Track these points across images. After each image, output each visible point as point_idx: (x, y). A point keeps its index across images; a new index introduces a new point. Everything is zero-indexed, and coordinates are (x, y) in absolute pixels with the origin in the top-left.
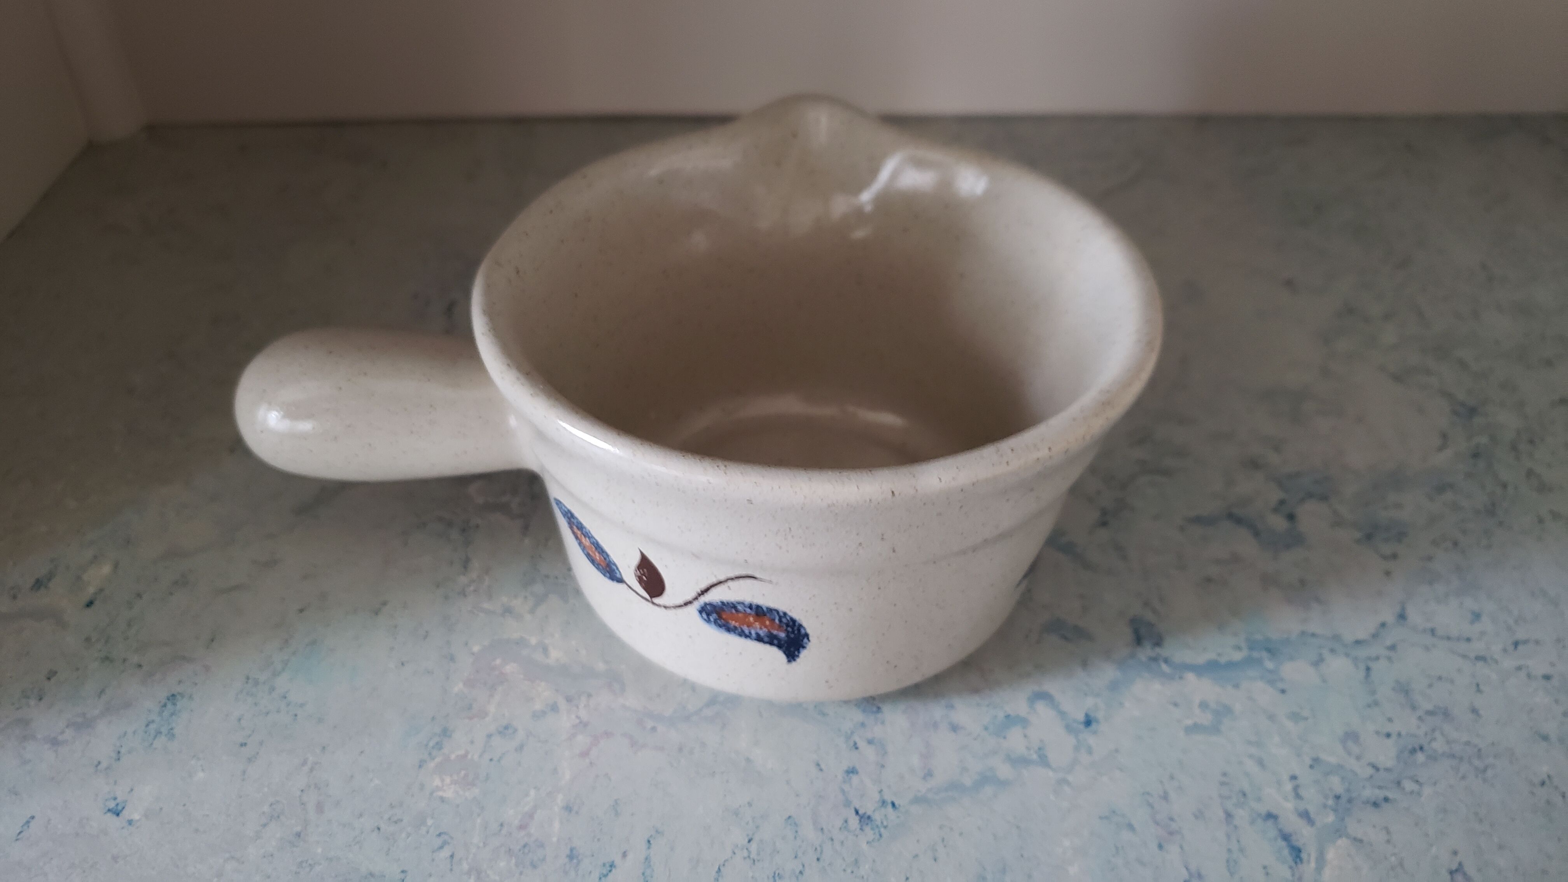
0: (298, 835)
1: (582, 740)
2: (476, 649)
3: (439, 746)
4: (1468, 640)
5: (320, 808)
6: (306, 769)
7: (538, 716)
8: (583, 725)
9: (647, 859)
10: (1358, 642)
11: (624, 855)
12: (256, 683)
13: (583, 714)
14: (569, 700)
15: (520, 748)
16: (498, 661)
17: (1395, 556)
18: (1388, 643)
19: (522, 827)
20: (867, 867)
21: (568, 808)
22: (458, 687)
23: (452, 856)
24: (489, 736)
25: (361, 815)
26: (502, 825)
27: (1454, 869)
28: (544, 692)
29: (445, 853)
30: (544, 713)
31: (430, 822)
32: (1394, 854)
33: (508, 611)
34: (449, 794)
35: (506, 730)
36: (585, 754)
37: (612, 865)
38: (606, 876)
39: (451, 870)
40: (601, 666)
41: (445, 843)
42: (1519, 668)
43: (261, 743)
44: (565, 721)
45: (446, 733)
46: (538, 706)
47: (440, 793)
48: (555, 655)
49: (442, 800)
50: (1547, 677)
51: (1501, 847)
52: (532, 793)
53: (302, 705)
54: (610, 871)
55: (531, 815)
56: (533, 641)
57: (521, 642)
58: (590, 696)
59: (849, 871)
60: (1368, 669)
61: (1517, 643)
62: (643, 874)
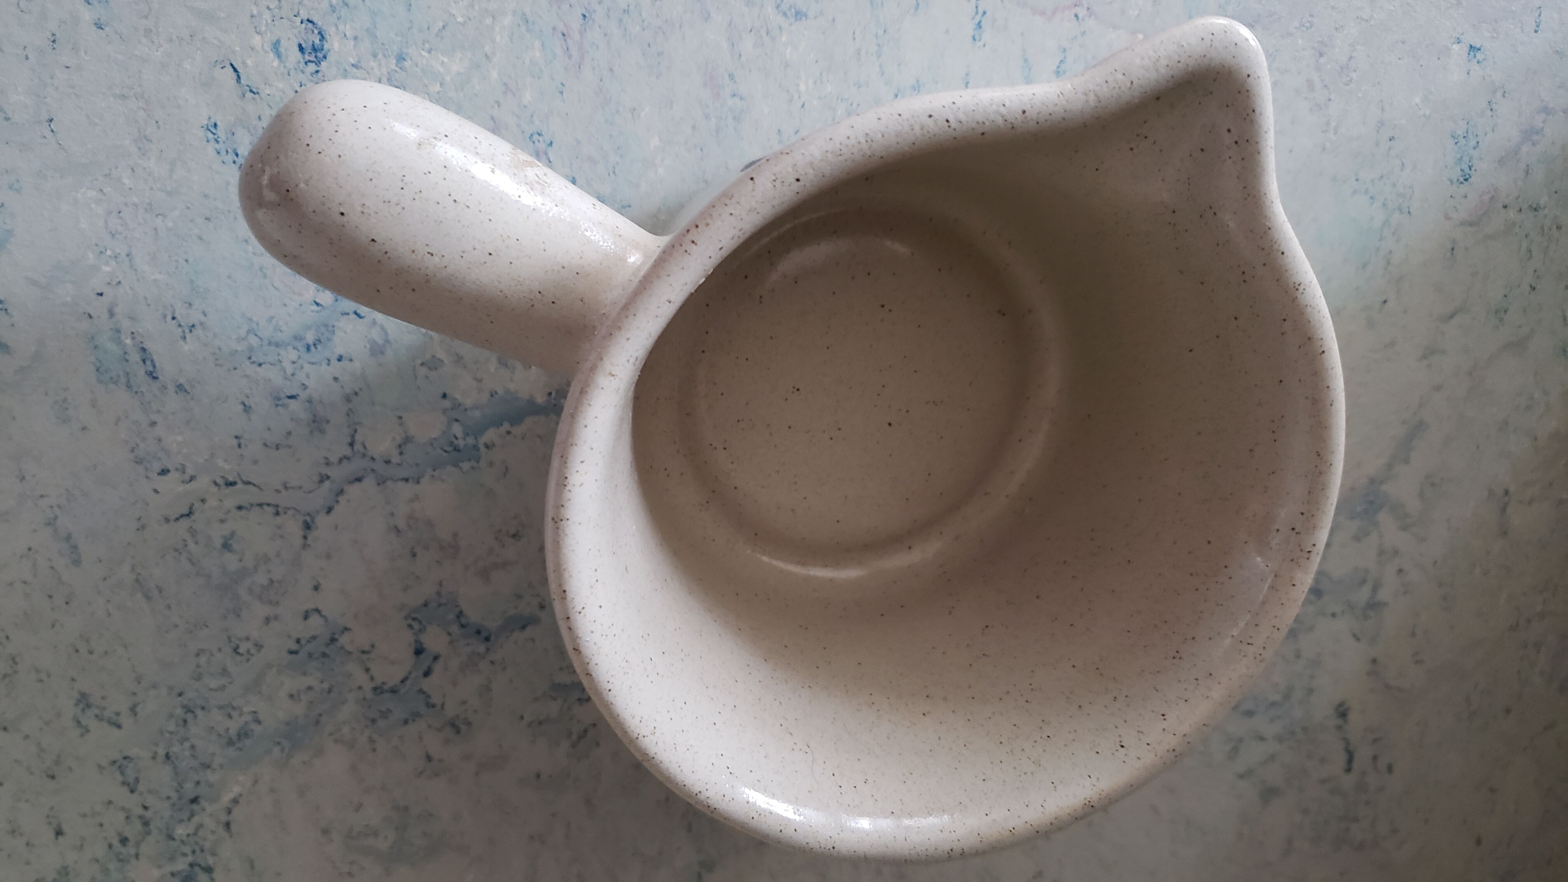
0: (1321, 54)
4: (240, 508)
5: (1311, 85)
6: (1333, 124)
10: (359, 480)
12: (1400, 209)
18: (327, 484)
20: (839, 113)
42: (192, 478)
43: (1377, 144)
50: (164, 472)
53: (1355, 192)
54: (1058, 67)
59: (855, 105)
60: (351, 444)
61: (189, 515)
62: (1030, 69)
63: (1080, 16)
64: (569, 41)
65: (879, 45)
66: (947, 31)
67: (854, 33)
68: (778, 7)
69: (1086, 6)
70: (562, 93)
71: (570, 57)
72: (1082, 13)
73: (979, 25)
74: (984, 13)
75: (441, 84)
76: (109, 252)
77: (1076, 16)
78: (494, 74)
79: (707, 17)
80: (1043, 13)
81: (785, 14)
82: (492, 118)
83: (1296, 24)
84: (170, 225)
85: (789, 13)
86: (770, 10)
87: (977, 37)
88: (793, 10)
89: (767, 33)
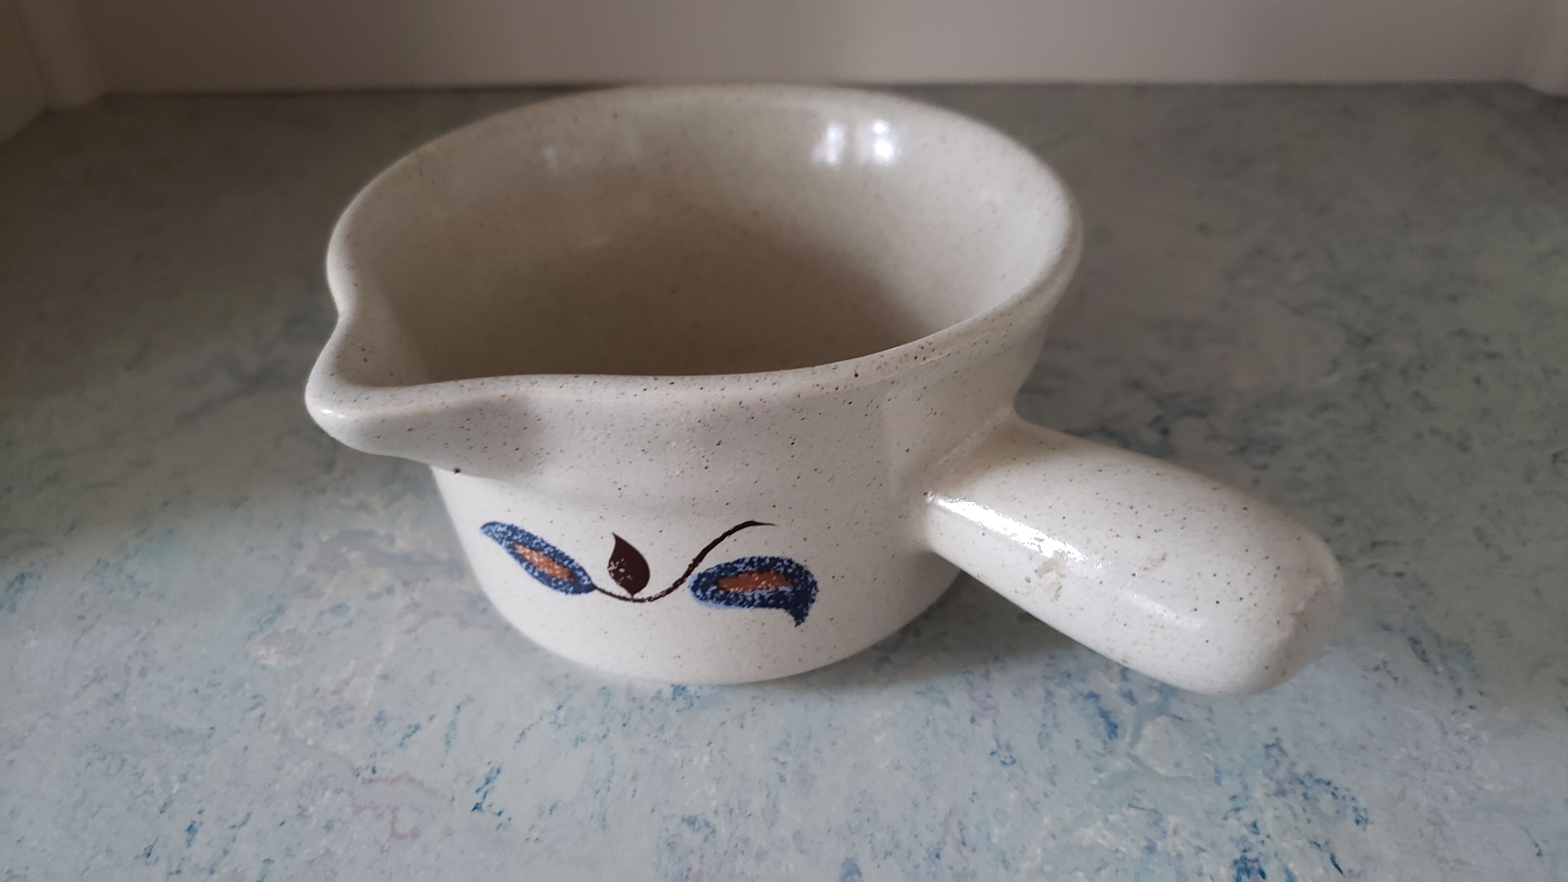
0: (117, 696)
1: (411, 618)
2: (325, 538)
3: (271, 621)
5: (143, 673)
6: (137, 639)
7: (371, 597)
8: (415, 605)
9: (453, 723)
11: (432, 718)
12: (107, 565)
13: (417, 596)
14: (406, 583)
15: (350, 624)
16: (344, 550)
17: (1265, 467)
19: (336, 692)
20: (672, 732)
21: (385, 677)
22: (300, 571)
23: (262, 716)
24: (322, 613)
25: (182, 679)
26: (317, 690)
27: (1270, 743)
28: (383, 576)
29: (257, 713)
30: (378, 595)
31: (247, 686)
32: (1212, 731)
33: (363, 506)
34: (271, 662)
35: (339, 608)
36: (410, 631)
37: (417, 727)
38: (409, 736)
39: (259, 728)
40: (444, 556)
41: (258, 705)
42: (1372, 566)
43: (99, 617)
44: (398, 602)
45: (280, 610)
46: (374, 589)
47: (264, 662)
48: (401, 545)
49: (264, 667)
50: (1400, 575)
51: (1322, 724)
52: (353, 663)
53: (147, 585)
54: (414, 732)
55: (346, 682)
56: (382, 532)
57: (369, 534)
58: (428, 580)
59: (653, 735)
61: (1374, 545)
62: (447, 735)
63: (370, 770)
64: (958, 836)
65: (609, 781)
66: (527, 781)
67: (633, 796)
68: (714, 832)
69: (359, 778)
70: (974, 794)
71: (960, 823)
72: (367, 774)
73: (487, 782)
74: (478, 791)
75: (1107, 820)
76: (1467, 738)
77: (374, 771)
78: (1047, 820)
79: (797, 835)
80: (411, 780)
81: (707, 824)
82: (1054, 783)
83: (129, 725)
84: (1403, 749)
85: (702, 824)
86: (723, 830)
87: (495, 771)
88: (697, 826)
89: (731, 811)
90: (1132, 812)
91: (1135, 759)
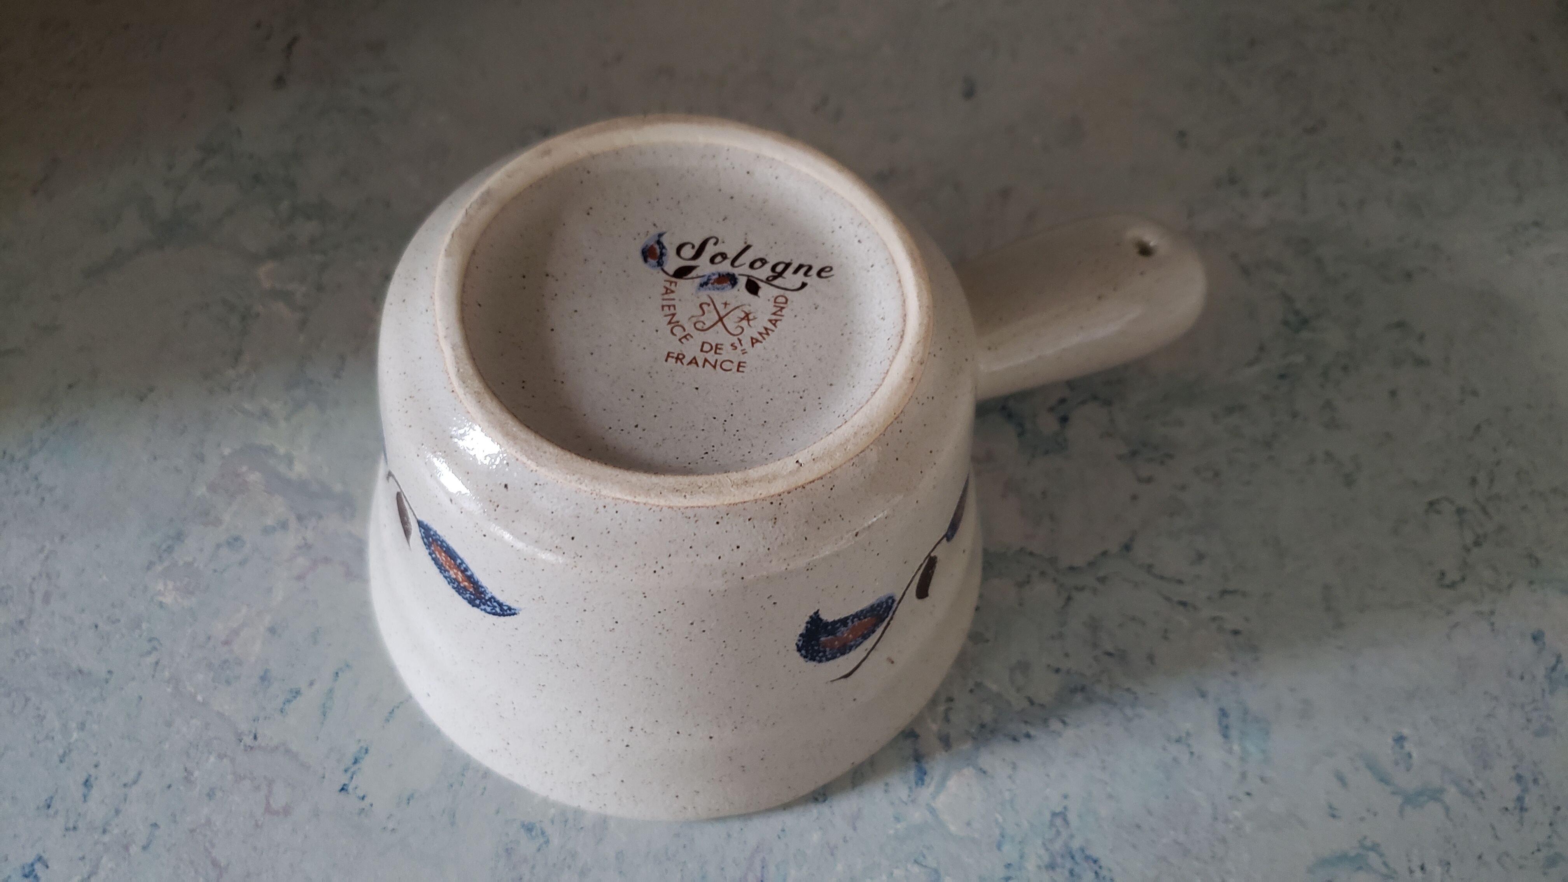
0: (21, 622)
1: (302, 561)
2: (227, 451)
3: (170, 549)
4: (1180, 582)
5: (47, 598)
6: (42, 556)
7: (267, 531)
8: (306, 547)
9: (331, 691)
10: (1072, 568)
11: (311, 684)
12: (12, 459)
13: (310, 535)
14: (300, 518)
15: (242, 563)
16: (244, 469)
18: (1101, 574)
19: (226, 643)
21: (272, 630)
22: (201, 490)
23: (157, 663)
24: (218, 546)
25: (83, 611)
26: (209, 638)
27: (1057, 811)
28: (279, 507)
29: (151, 659)
30: (274, 529)
31: (144, 626)
32: (1009, 790)
33: (265, 414)
34: (168, 600)
35: (235, 542)
36: (300, 577)
37: (297, 693)
38: (289, 701)
39: (153, 676)
40: (338, 488)
41: (155, 648)
42: (1214, 619)
43: (5, 523)
44: (290, 540)
45: (179, 537)
46: (269, 522)
47: (161, 598)
48: (299, 469)
49: (161, 605)
50: (1236, 633)
51: (1110, 797)
52: (244, 610)
53: (51, 490)
54: (295, 697)
55: (236, 632)
56: (282, 450)
57: (270, 451)
58: (320, 517)
60: (1069, 599)
61: (1224, 592)
62: (324, 704)
63: (252, 737)
64: (759, 874)
65: (463, 775)
66: (390, 765)
67: (483, 794)
68: (547, 842)
69: (242, 743)
70: (783, 830)
71: (763, 860)
72: (248, 740)
73: (356, 762)
74: (346, 771)
75: (892, 874)
76: (1231, 826)
77: (255, 738)
78: (840, 867)
79: (619, 855)
80: (288, 751)
81: (543, 833)
82: (855, 829)
83: (33, 658)
84: (1172, 833)
85: (539, 831)
86: (556, 841)
87: (364, 751)
88: (534, 833)
89: (566, 821)
90: (916, 869)
91: (933, 811)
